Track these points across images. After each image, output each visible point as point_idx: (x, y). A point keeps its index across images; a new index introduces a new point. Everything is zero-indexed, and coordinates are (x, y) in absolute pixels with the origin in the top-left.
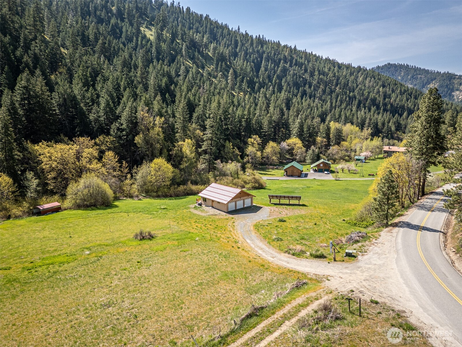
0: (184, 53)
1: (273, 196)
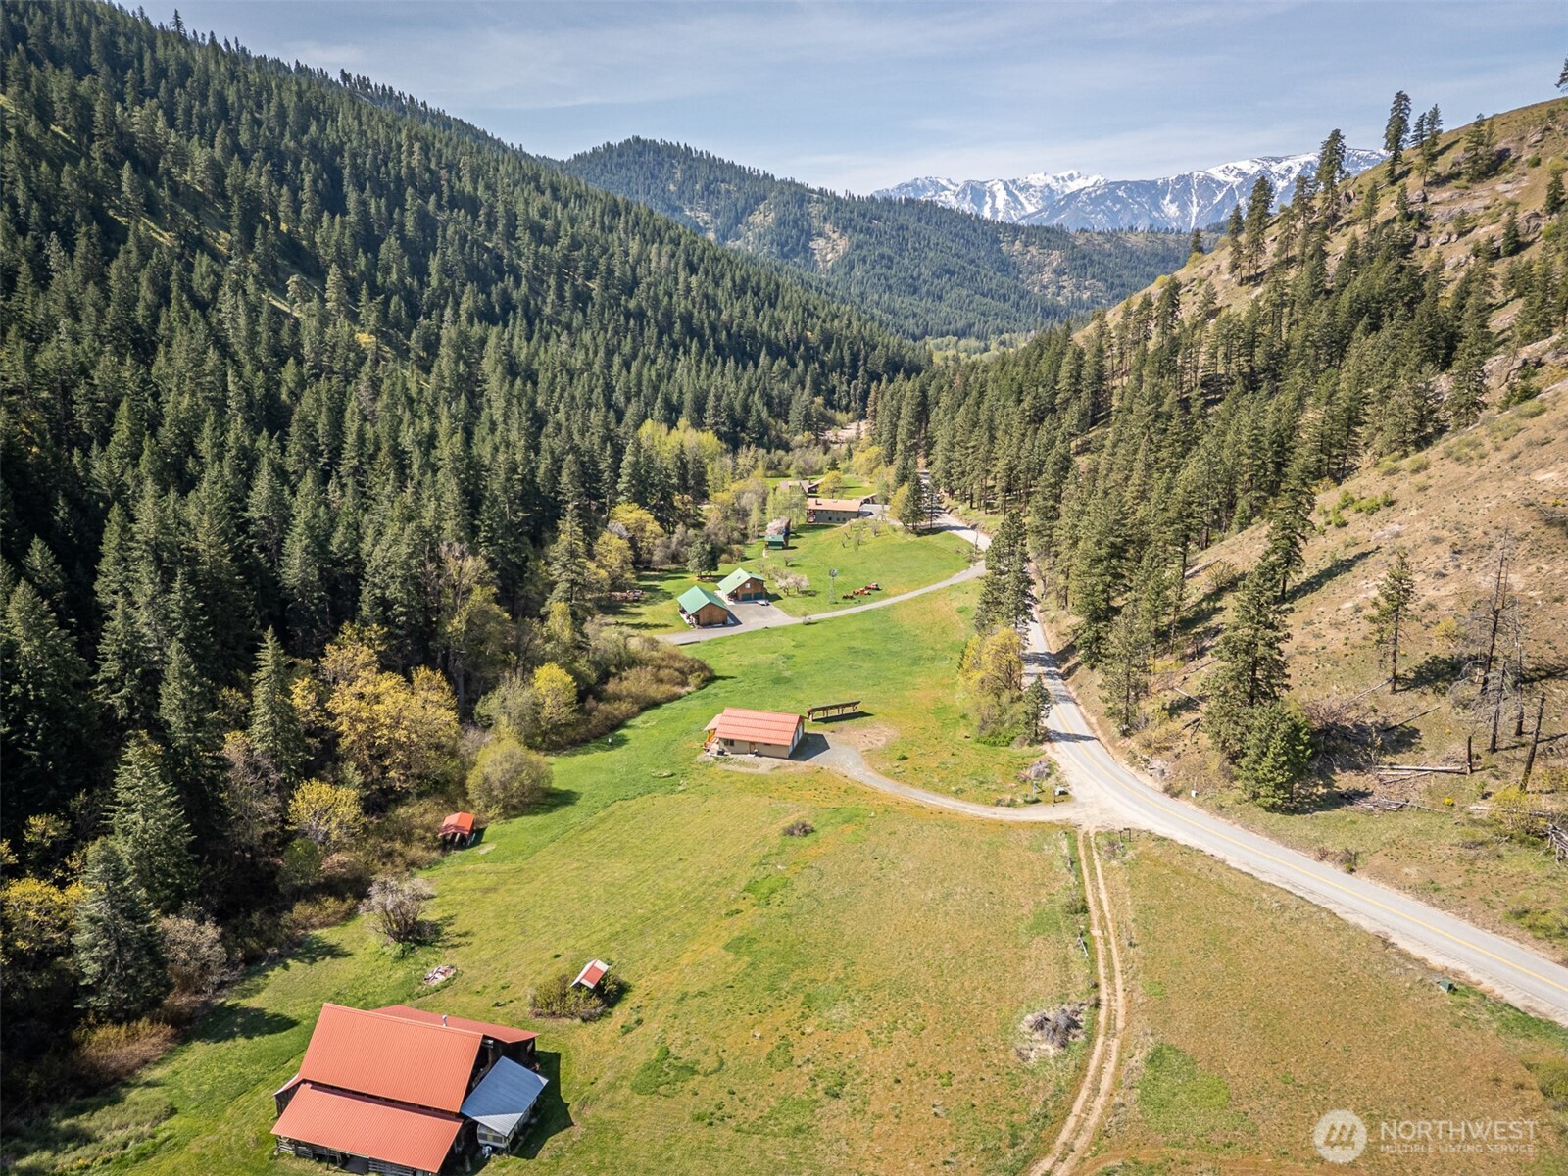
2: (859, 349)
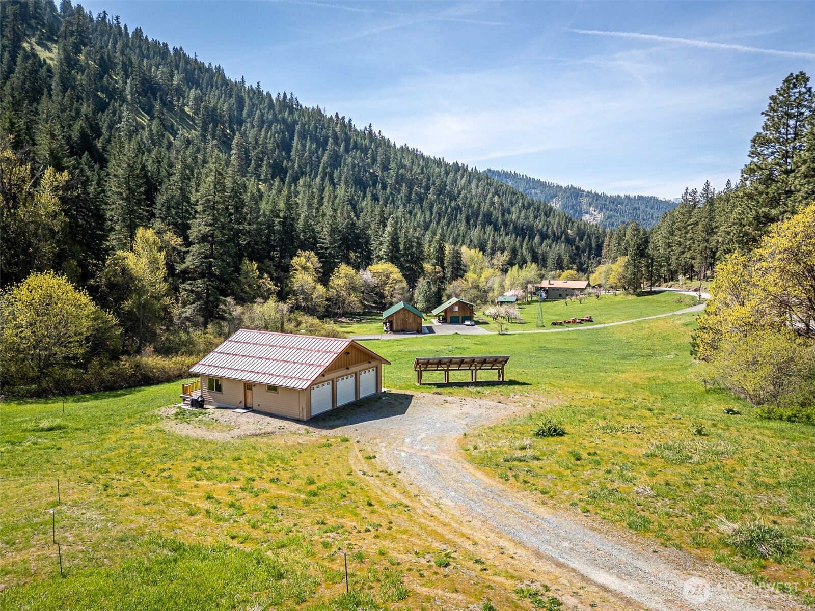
0: (129, 97)
1: (428, 363)
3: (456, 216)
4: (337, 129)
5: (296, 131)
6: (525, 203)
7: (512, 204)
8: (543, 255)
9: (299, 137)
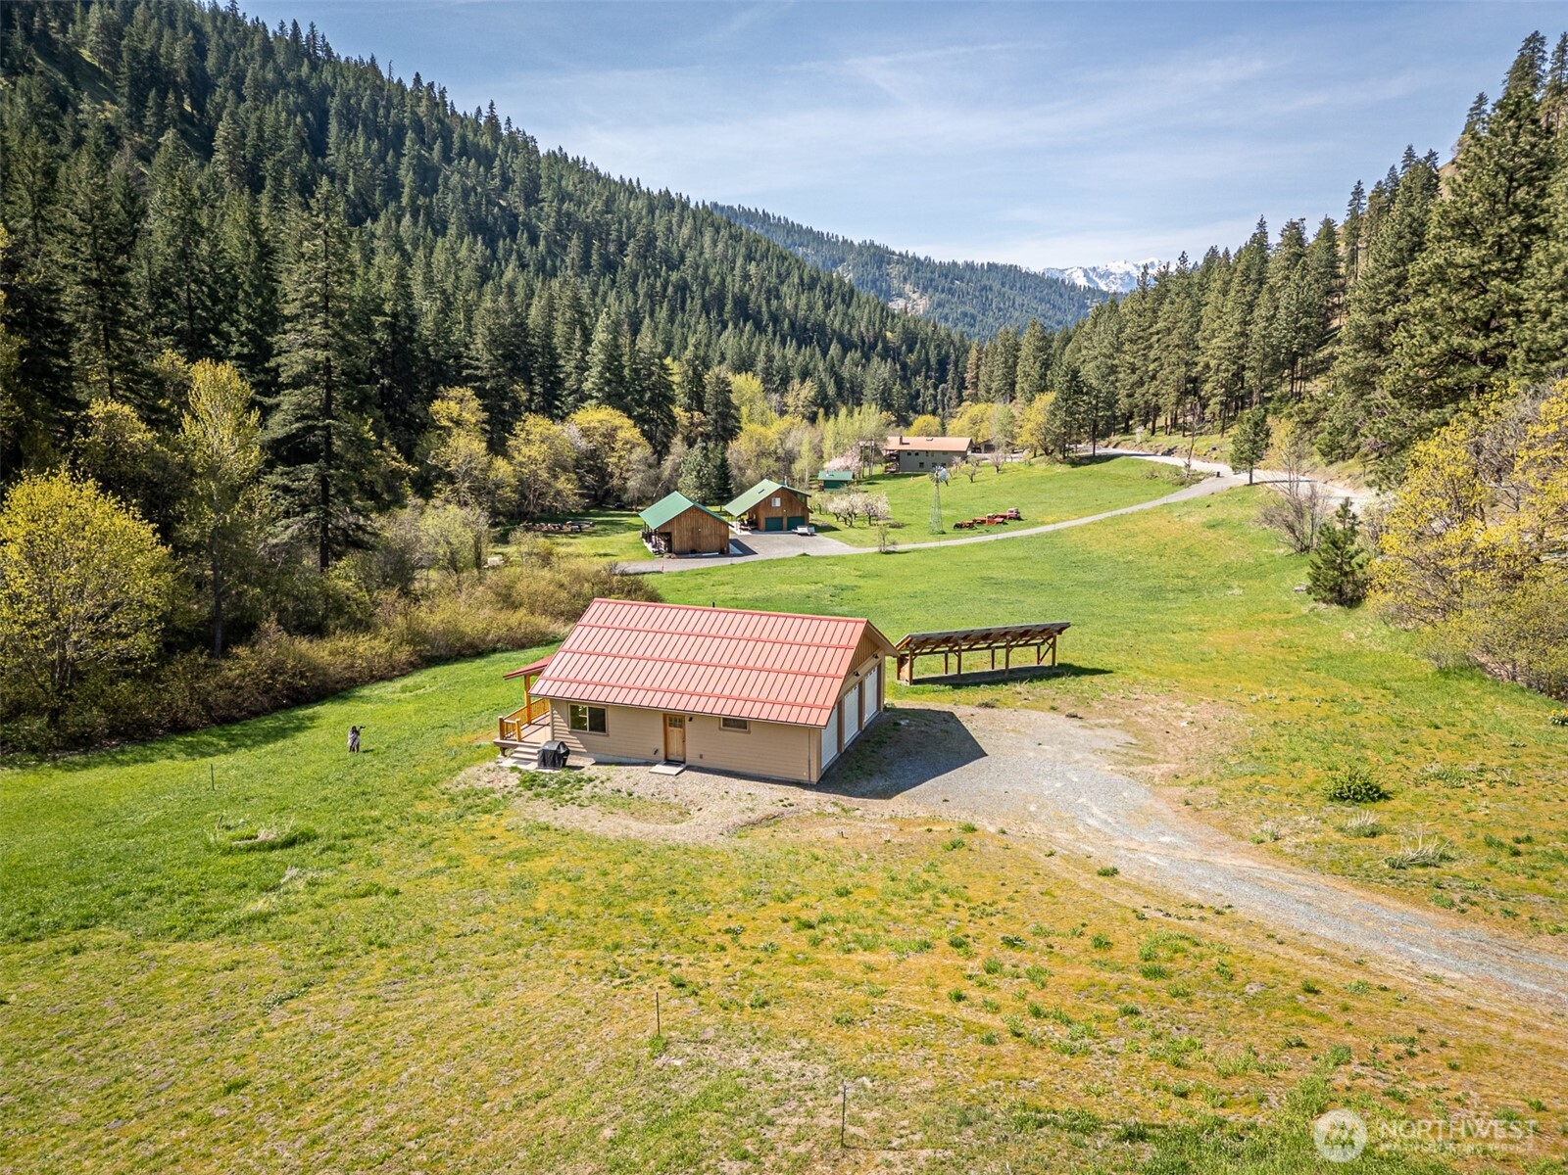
1: (924, 642)
2: (947, 353)
3: (683, 302)
4: (422, 110)
5: (333, 112)
6: (805, 277)
7: (782, 279)
8: (852, 382)
9: (340, 123)
